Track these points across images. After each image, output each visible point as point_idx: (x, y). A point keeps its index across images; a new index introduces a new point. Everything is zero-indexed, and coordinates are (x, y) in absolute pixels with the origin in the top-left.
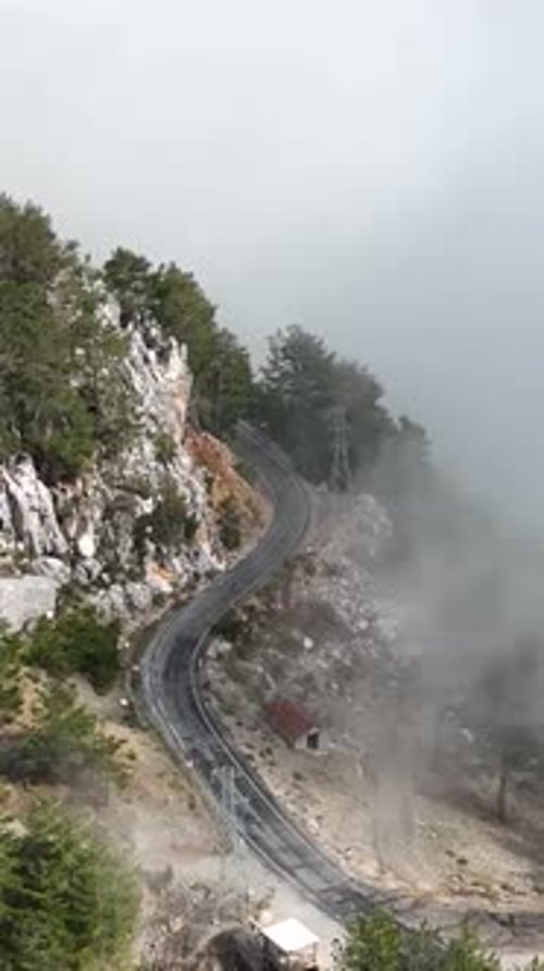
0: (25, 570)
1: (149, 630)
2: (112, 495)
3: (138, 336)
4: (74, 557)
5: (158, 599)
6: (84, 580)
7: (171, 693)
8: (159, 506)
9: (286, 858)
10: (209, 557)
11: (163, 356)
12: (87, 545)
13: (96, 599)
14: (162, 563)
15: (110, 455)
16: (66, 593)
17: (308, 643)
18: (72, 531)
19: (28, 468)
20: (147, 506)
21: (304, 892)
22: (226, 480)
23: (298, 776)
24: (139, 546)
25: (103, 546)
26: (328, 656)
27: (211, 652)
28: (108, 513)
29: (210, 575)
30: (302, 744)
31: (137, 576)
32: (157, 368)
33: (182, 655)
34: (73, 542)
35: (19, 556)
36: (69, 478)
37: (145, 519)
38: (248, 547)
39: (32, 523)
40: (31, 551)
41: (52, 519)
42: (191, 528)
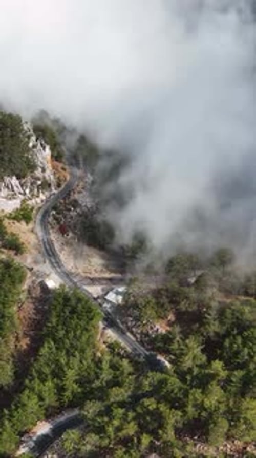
0: (14, 198)
1: (40, 208)
2: (33, 180)
3: (39, 144)
4: (25, 194)
5: (42, 201)
6: (27, 198)
7: (41, 225)
8: (42, 183)
9: (56, 265)
10: (54, 191)
11: (44, 148)
12: (27, 191)
13: (29, 202)
14: (43, 193)
15: (32, 172)
16: (23, 201)
17: (72, 209)
18: (24, 188)
19: (14, 178)
20: (39, 183)
21: (57, 272)
22: (59, 172)
23: (63, 244)
24: (38, 191)
25: (31, 191)
26: (76, 212)
27: (51, 213)
28: (32, 184)
29: (54, 194)
30: (65, 235)
31: (38, 197)
32: (43, 151)
33: (46, 214)
34: (24, 191)
35: (13, 195)
36: (24, 177)
37: (40, 185)
38: (63, 186)
39: (15, 189)
40: (15, 194)
41: (20, 187)
42: (49, 185)
